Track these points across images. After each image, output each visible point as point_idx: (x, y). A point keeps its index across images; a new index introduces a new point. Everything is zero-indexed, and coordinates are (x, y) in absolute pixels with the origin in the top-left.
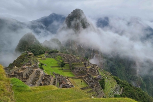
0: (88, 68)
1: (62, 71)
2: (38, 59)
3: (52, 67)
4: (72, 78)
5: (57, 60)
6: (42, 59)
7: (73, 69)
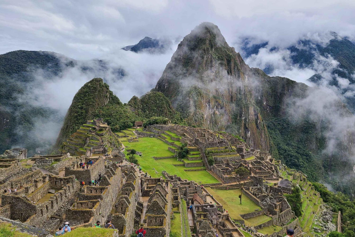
0: (248, 159)
1: (183, 169)
2: (120, 140)
3: (156, 159)
4: (213, 186)
5: (166, 142)
6: (129, 141)
7: (211, 162)
